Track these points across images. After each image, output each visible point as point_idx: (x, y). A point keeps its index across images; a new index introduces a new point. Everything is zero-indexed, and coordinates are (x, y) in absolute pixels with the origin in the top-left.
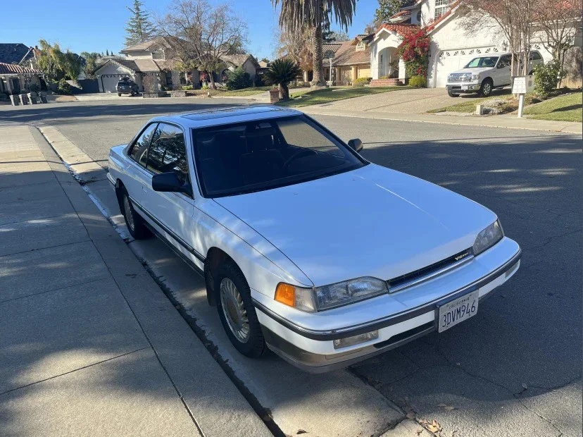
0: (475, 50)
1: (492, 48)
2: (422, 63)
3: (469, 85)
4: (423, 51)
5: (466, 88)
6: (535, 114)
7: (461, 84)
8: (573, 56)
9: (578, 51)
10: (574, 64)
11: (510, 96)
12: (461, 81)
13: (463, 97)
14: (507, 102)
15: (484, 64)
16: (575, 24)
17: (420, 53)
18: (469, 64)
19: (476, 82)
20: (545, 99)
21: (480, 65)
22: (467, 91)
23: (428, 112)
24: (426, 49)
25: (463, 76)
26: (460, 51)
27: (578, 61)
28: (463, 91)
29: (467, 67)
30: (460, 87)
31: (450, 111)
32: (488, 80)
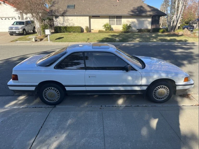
1: (14, 18)
3: (19, 31)
7: (14, 31)
8: (47, 23)
9: (48, 21)
12: (13, 30)
13: (15, 35)
18: (14, 23)
19: (21, 30)
21: (17, 24)
23: (11, 41)
25: (14, 28)
26: (0, 18)
27: (49, 24)
28: (17, 33)
30: (15, 32)
31: (19, 41)
32: (24, 30)
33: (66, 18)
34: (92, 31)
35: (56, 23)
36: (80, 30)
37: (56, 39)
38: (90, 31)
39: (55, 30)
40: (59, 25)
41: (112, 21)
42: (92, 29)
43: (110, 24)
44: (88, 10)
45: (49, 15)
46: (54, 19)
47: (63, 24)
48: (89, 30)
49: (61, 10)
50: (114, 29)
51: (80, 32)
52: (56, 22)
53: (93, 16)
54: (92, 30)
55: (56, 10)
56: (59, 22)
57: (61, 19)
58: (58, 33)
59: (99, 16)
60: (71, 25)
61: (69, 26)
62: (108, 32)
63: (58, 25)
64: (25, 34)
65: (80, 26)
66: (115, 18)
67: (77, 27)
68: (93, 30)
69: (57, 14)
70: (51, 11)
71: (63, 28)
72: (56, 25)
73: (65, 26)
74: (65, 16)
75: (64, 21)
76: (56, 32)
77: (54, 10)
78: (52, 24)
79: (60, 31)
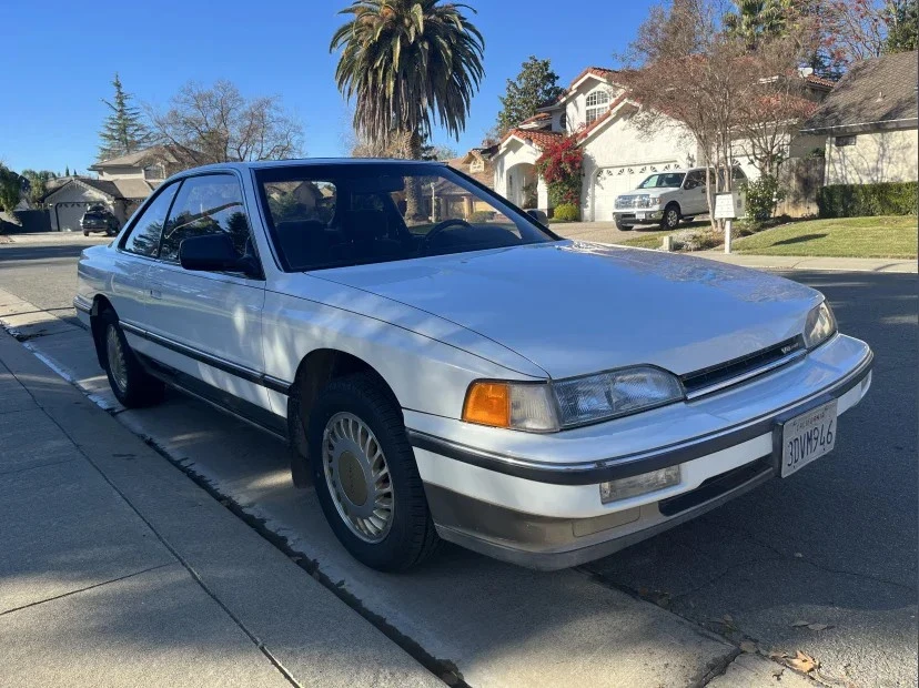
0: (648, 167)
1: (672, 165)
2: (572, 186)
3: (646, 212)
4: (573, 167)
5: (643, 217)
6: (749, 249)
7: (633, 211)
8: (791, 171)
9: (799, 164)
10: (794, 183)
11: (708, 228)
12: (634, 207)
13: (639, 230)
14: (705, 235)
15: (664, 184)
16: (790, 129)
17: (569, 170)
18: (644, 183)
19: (656, 208)
20: (758, 230)
21: (659, 184)
22: (644, 222)
24: (577, 165)
25: (637, 200)
26: (626, 169)
27: (799, 178)
28: (638, 222)
29: (641, 187)
30: (634, 215)
32: (672, 205)
33: (897, 138)
35: (839, 171)
39: (819, 202)
40: (853, 179)
45: (812, 133)
46: (830, 150)
47: (878, 170)
49: (879, 100)
52: (838, 166)
55: (854, 105)
56: (856, 162)
57: (865, 148)
58: (833, 215)
61: (908, 180)
63: (849, 177)
64: (673, 223)
69: (850, 123)
70: (828, 112)
71: (865, 193)
72: (837, 180)
73: (885, 181)
74: (893, 130)
75: (883, 156)
76: (825, 213)
77: (841, 107)
78: (813, 173)
79: (845, 207)
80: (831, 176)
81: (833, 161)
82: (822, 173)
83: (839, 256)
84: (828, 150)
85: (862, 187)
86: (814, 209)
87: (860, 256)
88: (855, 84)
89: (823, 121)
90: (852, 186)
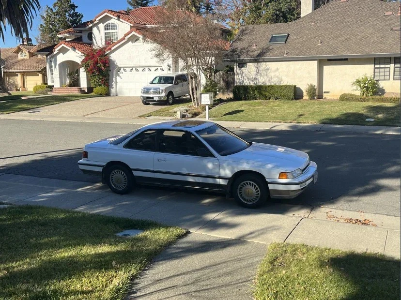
0: (147, 68)
1: (159, 68)
2: (105, 76)
3: (159, 97)
4: (105, 66)
5: (157, 99)
6: (214, 117)
7: (151, 96)
8: (220, 78)
9: (224, 74)
10: (222, 83)
11: (190, 104)
13: (153, 104)
14: (190, 109)
16: (216, 56)
17: (103, 68)
18: (153, 80)
19: (164, 94)
20: (213, 107)
22: (158, 101)
23: (140, 117)
24: (107, 65)
25: (152, 90)
26: (134, 69)
27: (224, 81)
28: (155, 101)
29: (152, 83)
30: (153, 98)
31: (154, 116)
32: (170, 93)
33: (263, 65)
34: (325, 95)
35: (241, 79)
36: (292, 94)
37: (225, 115)
38: (320, 97)
39: (234, 93)
40: (246, 83)
41: (382, 70)
42: (324, 90)
43: (377, 78)
44: (319, 44)
45: (228, 61)
46: (236, 69)
47: (256, 79)
48: (316, 94)
49: (254, 47)
50: (387, 90)
51: (292, 99)
52: (240, 76)
53: (329, 60)
54: (325, 92)
55: (244, 49)
56: (247, 75)
57: (251, 67)
58: (240, 99)
59: (346, 59)
60: (274, 81)
61: (268, 84)
62: (364, 100)
63: (245, 81)
64: (171, 101)
65: (294, 84)
66: (393, 60)
67: (286, 87)
68: (328, 92)
69: (244, 57)
70: (233, 51)
71: (253, 89)
72: (240, 83)
73: (260, 84)
74: (262, 62)
75: (258, 73)
76: (237, 98)
77: (239, 49)
78: (230, 79)
79: (245, 95)
80: (238, 81)
81: (238, 74)
82: (234, 79)
83: (253, 121)
84: (235, 69)
85: (251, 87)
86: (231, 96)
87: (261, 122)
88: (243, 38)
89: (232, 55)
90: (247, 86)
